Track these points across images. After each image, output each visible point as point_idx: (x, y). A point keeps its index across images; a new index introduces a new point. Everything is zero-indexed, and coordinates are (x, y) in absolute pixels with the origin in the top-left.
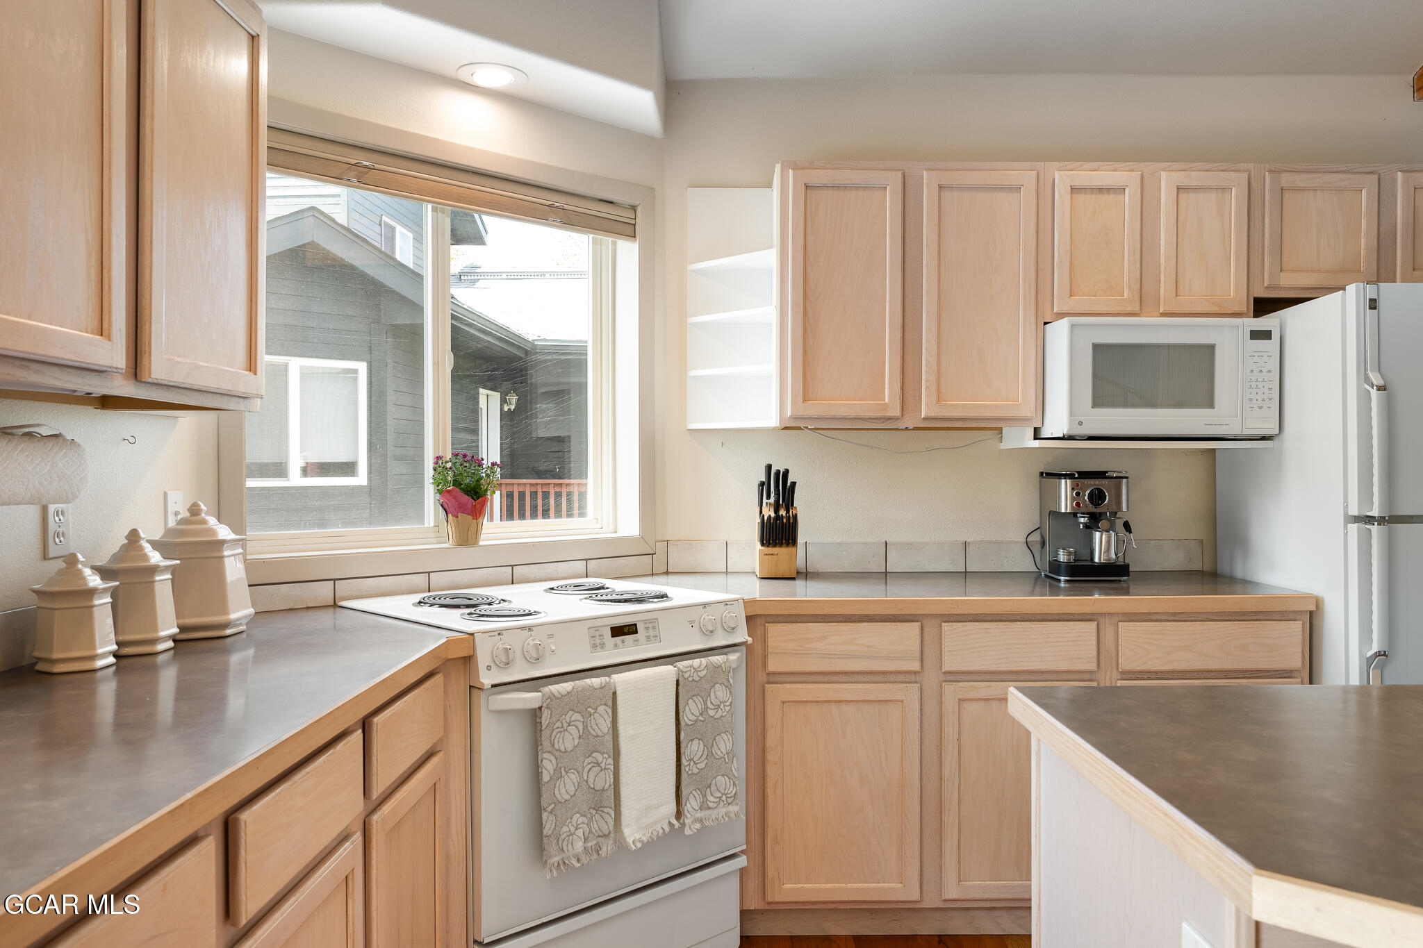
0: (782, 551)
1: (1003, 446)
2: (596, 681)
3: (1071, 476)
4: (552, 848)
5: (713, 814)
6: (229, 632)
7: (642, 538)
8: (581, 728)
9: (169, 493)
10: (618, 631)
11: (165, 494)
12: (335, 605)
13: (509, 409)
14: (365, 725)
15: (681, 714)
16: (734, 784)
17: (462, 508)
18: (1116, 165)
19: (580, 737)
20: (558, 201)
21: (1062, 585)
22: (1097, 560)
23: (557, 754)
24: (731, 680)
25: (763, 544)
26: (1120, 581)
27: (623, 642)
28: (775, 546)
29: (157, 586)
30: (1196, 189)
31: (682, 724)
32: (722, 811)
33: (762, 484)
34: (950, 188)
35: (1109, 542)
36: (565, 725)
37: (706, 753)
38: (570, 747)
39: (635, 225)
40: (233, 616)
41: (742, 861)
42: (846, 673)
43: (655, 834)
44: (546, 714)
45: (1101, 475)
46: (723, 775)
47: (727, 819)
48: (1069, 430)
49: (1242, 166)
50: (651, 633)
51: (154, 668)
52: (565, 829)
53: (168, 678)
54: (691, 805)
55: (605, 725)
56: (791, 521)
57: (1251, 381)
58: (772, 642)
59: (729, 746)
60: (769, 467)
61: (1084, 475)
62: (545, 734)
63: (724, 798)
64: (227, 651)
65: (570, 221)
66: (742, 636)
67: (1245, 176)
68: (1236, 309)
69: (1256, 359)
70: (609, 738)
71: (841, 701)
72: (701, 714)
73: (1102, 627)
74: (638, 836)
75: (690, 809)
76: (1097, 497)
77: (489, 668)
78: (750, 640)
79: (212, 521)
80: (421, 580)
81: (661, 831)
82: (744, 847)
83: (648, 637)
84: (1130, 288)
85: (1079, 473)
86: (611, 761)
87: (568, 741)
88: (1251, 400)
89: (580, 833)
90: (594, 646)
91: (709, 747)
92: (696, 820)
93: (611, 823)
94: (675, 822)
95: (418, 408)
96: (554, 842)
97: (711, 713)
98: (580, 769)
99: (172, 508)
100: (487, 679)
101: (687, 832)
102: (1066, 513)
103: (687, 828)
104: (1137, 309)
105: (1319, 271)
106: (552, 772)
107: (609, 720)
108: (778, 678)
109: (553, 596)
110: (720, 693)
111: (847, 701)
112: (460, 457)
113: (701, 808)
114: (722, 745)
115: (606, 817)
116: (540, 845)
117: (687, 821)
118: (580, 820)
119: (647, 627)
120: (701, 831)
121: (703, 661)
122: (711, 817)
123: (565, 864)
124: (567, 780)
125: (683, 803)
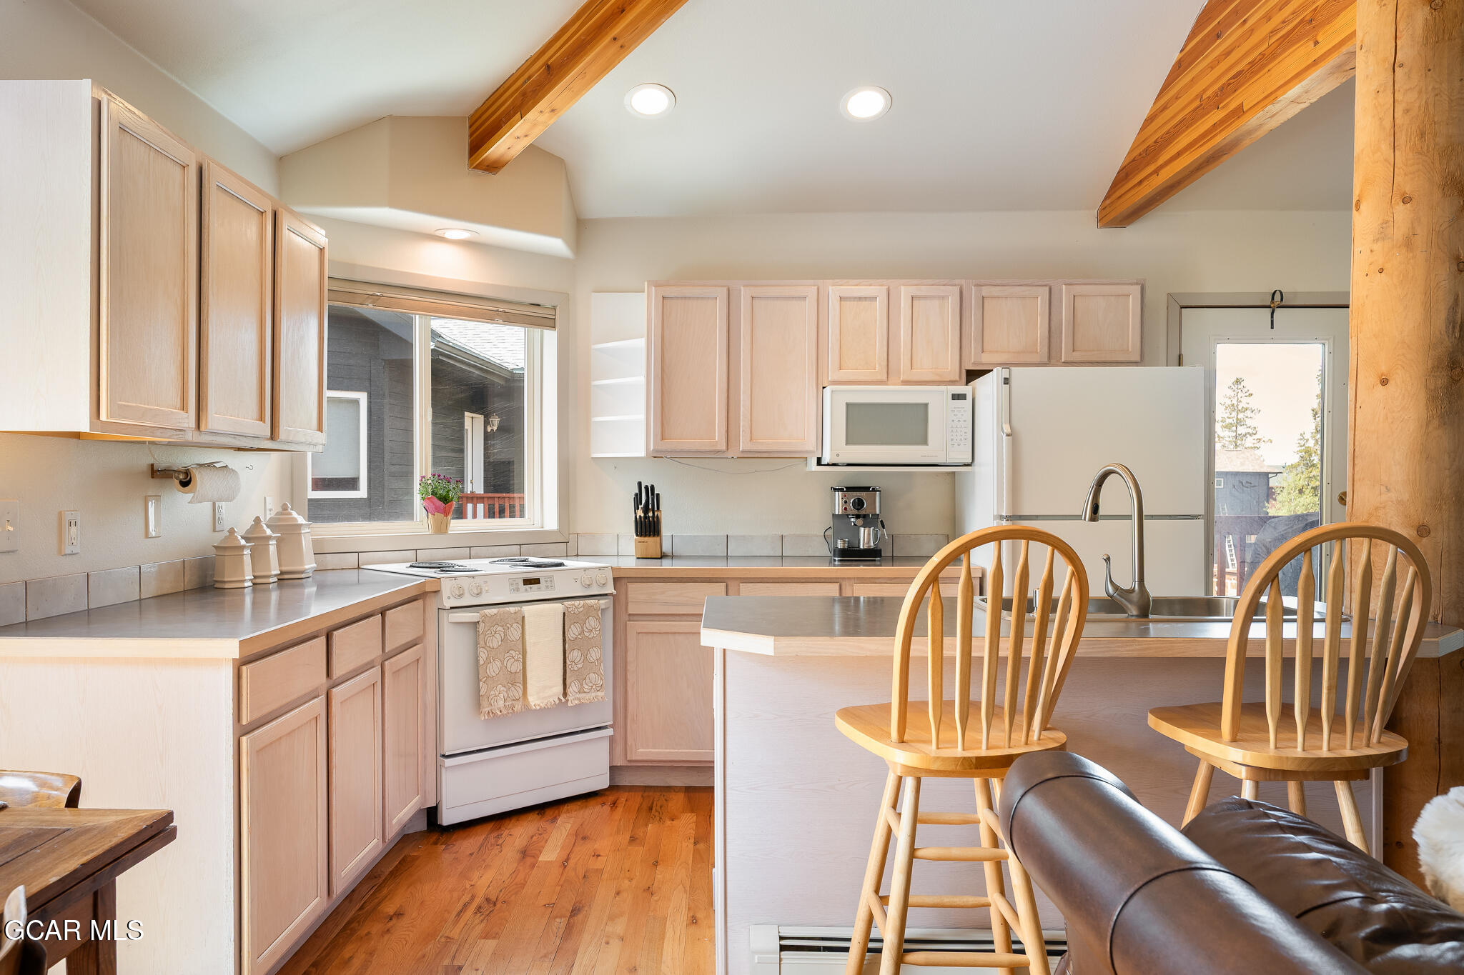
0: (651, 540)
1: (808, 469)
2: (512, 609)
3: (841, 490)
4: (484, 703)
5: (587, 696)
6: (303, 576)
7: (560, 531)
8: (503, 635)
9: (267, 498)
10: (528, 582)
11: (265, 498)
12: (359, 568)
13: (492, 430)
14: (383, 613)
15: (566, 633)
16: (601, 679)
17: (437, 509)
18: (871, 281)
19: (502, 641)
20: (501, 308)
21: (836, 563)
22: (861, 547)
23: (488, 649)
24: (600, 615)
25: (637, 535)
26: (875, 560)
27: (531, 588)
28: (645, 536)
29: (245, 558)
30: (925, 298)
31: (567, 639)
32: (594, 695)
33: (636, 495)
34: (759, 298)
35: (869, 534)
36: (493, 633)
37: (583, 658)
38: (496, 646)
39: (555, 319)
40: (307, 567)
41: (610, 732)
42: (679, 615)
43: (549, 703)
44: (481, 625)
45: (866, 489)
46: (594, 673)
47: (596, 700)
48: (831, 459)
49: (957, 282)
50: (549, 584)
51: (269, 590)
52: (493, 693)
53: (274, 596)
54: (572, 689)
55: (517, 635)
56: (655, 519)
57: (952, 427)
58: (631, 595)
59: (598, 655)
60: (640, 484)
61: (850, 489)
62: (481, 637)
63: (594, 687)
64: (302, 586)
65: (509, 319)
66: (610, 589)
67: (957, 289)
68: (952, 378)
69: (955, 413)
70: (520, 643)
71: (675, 633)
72: (580, 634)
73: (843, 587)
74: (537, 702)
75: (572, 691)
76: (859, 504)
77: (449, 598)
78: (615, 592)
79: (294, 514)
80: (411, 554)
81: (553, 702)
82: (611, 723)
83: (547, 587)
84: (879, 364)
85: (846, 488)
86: (521, 656)
87: (495, 642)
88: (952, 440)
89: (501, 696)
90: (513, 590)
91: (585, 655)
92: (576, 699)
93: (521, 692)
94: (562, 698)
95: (409, 431)
96: (486, 700)
97: (587, 634)
98: (502, 659)
99: (268, 507)
100: (448, 604)
101: (570, 704)
102: (839, 515)
103: (570, 702)
104: (884, 378)
105: (1009, 352)
106: (485, 659)
107: (520, 632)
108: (635, 618)
109: (494, 565)
110: (592, 622)
111: (679, 633)
112: (436, 476)
113: (579, 692)
114: (593, 654)
115: (518, 688)
116: (478, 700)
117: (570, 697)
118: (502, 689)
119: (546, 581)
120: (580, 706)
121: (582, 602)
122: (586, 698)
123: (492, 713)
124: (494, 665)
125: (567, 687)
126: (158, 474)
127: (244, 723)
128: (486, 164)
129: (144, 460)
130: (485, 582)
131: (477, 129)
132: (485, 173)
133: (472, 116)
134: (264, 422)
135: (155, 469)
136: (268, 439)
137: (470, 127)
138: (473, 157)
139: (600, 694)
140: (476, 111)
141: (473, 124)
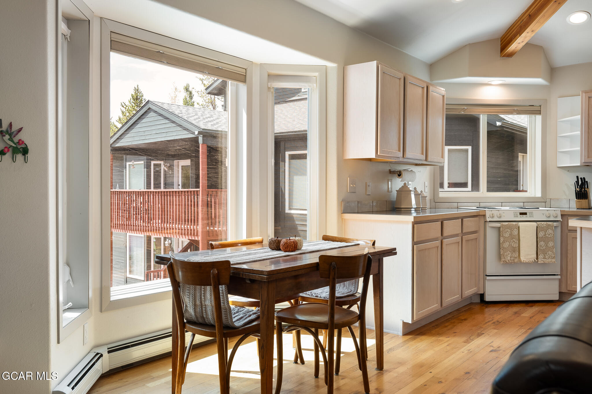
0: (583, 201)
2: (514, 223)
4: (502, 257)
7: (542, 197)
8: (510, 233)
10: (521, 214)
11: (425, 182)
12: (458, 208)
14: (462, 219)
15: (538, 235)
16: (554, 254)
19: (510, 235)
20: (516, 108)
23: (504, 237)
24: (554, 229)
25: (577, 199)
27: (523, 216)
28: (580, 199)
31: (538, 237)
32: (550, 260)
33: (576, 181)
36: (506, 232)
37: (545, 245)
39: (540, 111)
41: (559, 277)
43: (530, 261)
44: (501, 228)
46: (551, 251)
47: (551, 262)
52: (505, 254)
56: (586, 192)
58: (570, 222)
59: (553, 245)
60: (578, 177)
62: (501, 233)
63: (551, 257)
65: (519, 112)
66: (559, 219)
70: (517, 236)
72: (544, 235)
74: (525, 260)
75: (540, 257)
77: (489, 218)
78: (561, 220)
81: (532, 261)
82: (560, 273)
83: (530, 216)
86: (518, 241)
87: (507, 235)
89: (509, 255)
90: (515, 216)
92: (542, 261)
93: (517, 255)
94: (536, 260)
97: (547, 236)
98: (510, 242)
99: (426, 185)
100: (488, 220)
101: (539, 262)
103: (539, 261)
106: (503, 241)
107: (517, 232)
108: (571, 231)
110: (550, 231)
113: (543, 258)
114: (550, 244)
115: (516, 253)
116: (500, 256)
117: (539, 260)
118: (509, 253)
119: (530, 214)
120: (544, 264)
121: (545, 223)
122: (547, 261)
123: (505, 261)
124: (506, 244)
125: (538, 256)
126: (391, 172)
127: (415, 241)
128: (507, 54)
129: (387, 168)
130: (504, 213)
131: (503, 42)
132: (507, 58)
133: (501, 37)
134: (423, 155)
135: (391, 171)
136: (424, 161)
137: (501, 41)
138: (502, 52)
139: (553, 260)
140: (503, 36)
141: (502, 40)
